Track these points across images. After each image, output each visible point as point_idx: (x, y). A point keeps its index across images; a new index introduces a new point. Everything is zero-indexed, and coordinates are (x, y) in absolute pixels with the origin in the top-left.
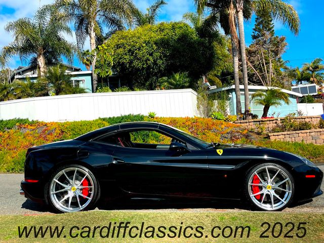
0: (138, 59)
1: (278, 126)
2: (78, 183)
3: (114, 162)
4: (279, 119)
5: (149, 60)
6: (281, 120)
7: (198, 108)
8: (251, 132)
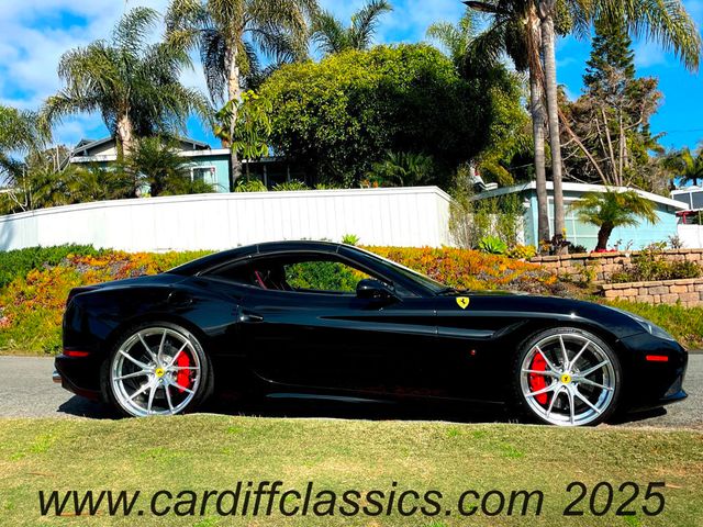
0: (326, 123)
1: (625, 269)
2: (170, 360)
3: (242, 318)
4: (628, 255)
5: (352, 126)
6: (632, 255)
7: (452, 227)
8: (564, 281)
